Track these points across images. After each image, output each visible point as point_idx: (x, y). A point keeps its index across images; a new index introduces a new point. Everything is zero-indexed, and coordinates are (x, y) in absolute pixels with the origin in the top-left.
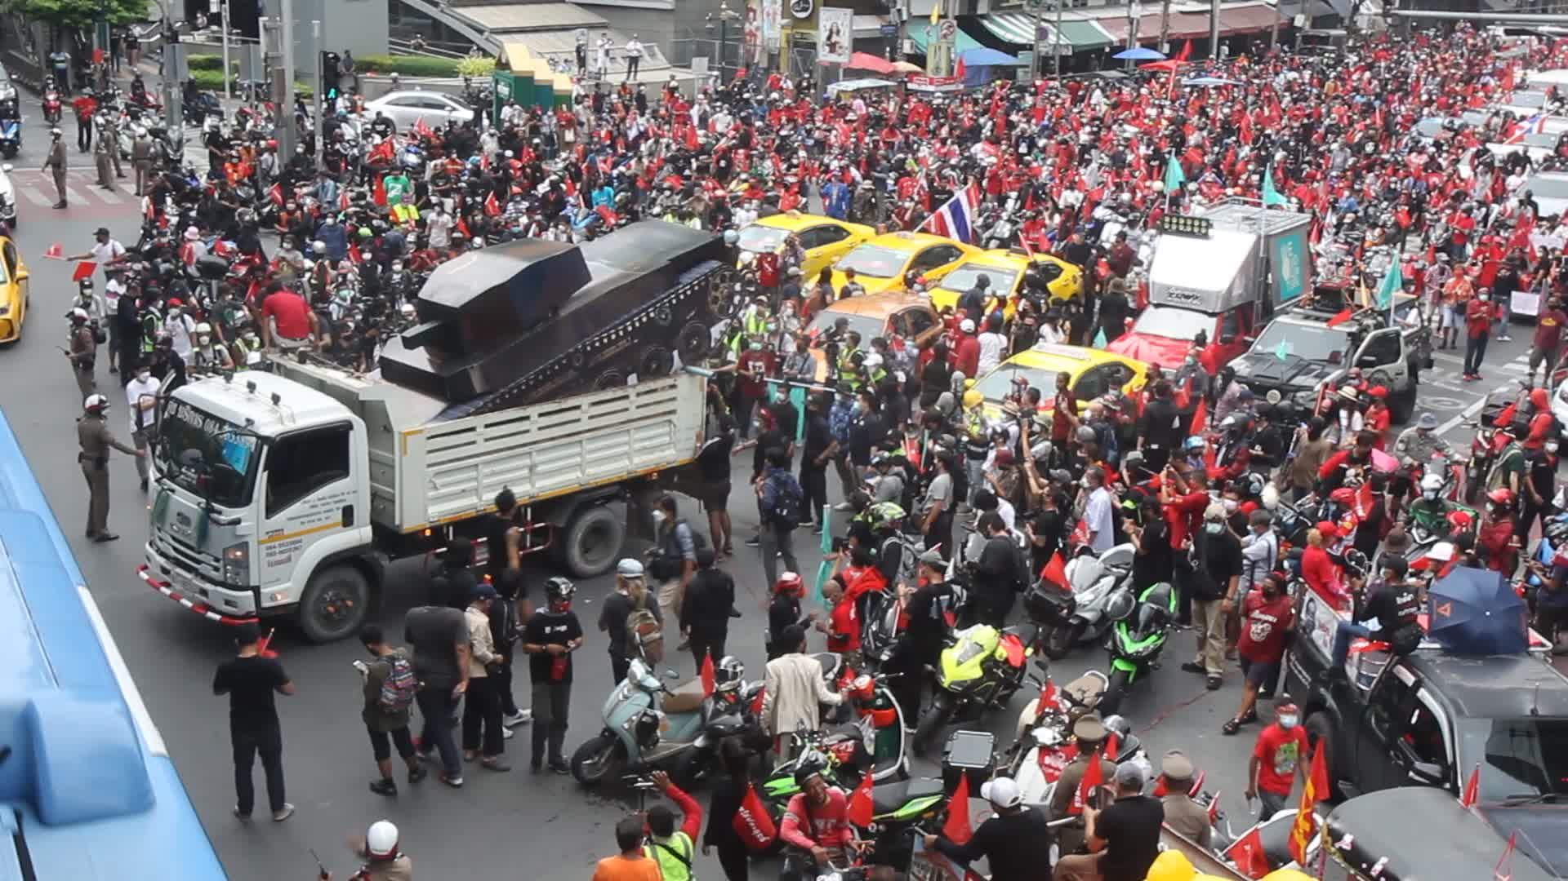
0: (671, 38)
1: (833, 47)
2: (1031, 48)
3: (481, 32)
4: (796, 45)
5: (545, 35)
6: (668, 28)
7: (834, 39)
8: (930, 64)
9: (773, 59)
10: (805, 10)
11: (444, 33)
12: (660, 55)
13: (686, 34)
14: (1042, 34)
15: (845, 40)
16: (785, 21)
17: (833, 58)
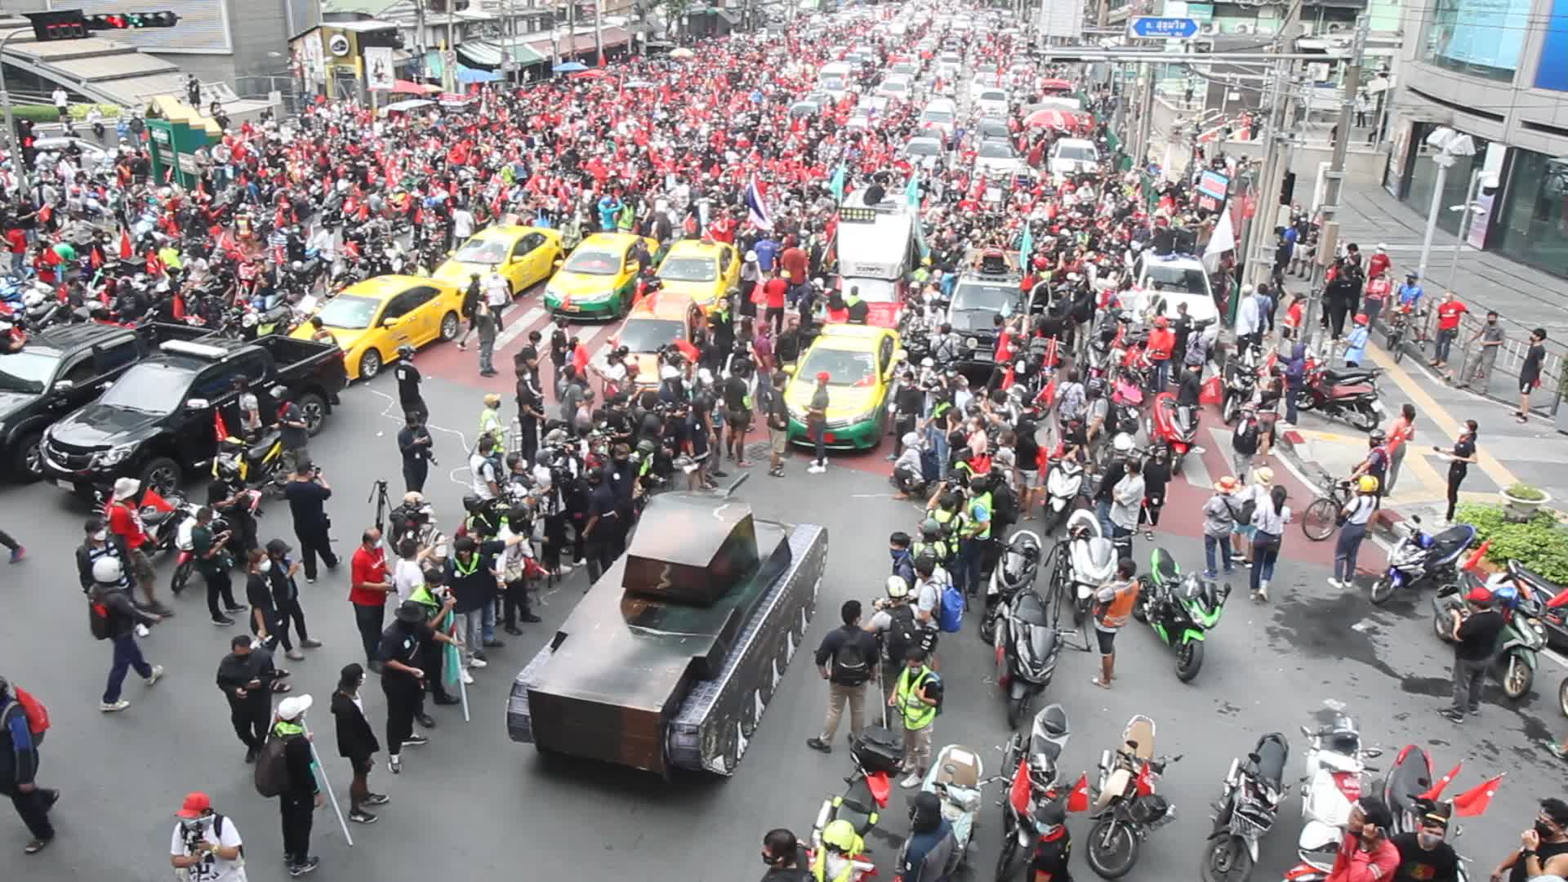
0: (233, 76)
1: (379, 77)
2: (498, 66)
3: (78, 82)
4: (340, 76)
5: (132, 80)
6: (229, 68)
7: (380, 71)
8: (444, 82)
9: (322, 88)
10: (342, 49)
11: (41, 83)
12: (229, 91)
13: (243, 72)
14: (506, 56)
15: (389, 71)
16: (328, 59)
17: (381, 85)
